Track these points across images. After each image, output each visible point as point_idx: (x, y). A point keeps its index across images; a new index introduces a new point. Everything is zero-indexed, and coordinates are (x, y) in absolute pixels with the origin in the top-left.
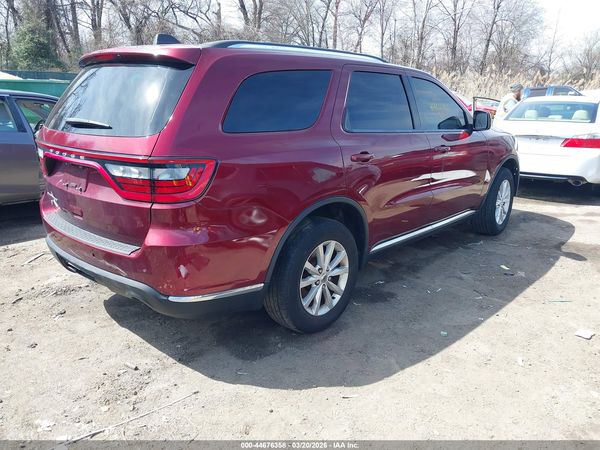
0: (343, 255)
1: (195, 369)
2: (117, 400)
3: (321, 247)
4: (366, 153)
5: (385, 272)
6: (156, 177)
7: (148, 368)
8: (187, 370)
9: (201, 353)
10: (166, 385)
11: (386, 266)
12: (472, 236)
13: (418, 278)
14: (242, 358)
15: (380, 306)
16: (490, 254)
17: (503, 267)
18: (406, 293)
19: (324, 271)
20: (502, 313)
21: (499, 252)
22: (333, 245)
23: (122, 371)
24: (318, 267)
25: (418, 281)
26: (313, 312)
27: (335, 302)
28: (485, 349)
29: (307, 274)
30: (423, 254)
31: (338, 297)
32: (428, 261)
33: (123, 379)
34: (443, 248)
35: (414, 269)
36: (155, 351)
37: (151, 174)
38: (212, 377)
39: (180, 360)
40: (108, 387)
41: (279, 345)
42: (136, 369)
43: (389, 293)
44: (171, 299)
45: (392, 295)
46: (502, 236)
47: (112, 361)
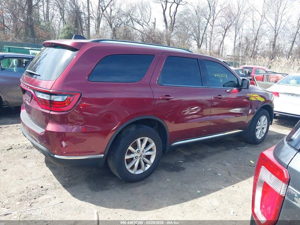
0: (153, 145)
1: (68, 191)
2: (26, 200)
3: (139, 140)
4: (169, 96)
5: (186, 156)
6: (52, 99)
7: (47, 188)
8: (65, 191)
9: (75, 184)
10: (50, 197)
11: (189, 154)
12: (243, 143)
13: (202, 162)
14: (92, 190)
15: (174, 173)
16: (248, 154)
17: (252, 162)
18: (191, 169)
19: (141, 152)
20: (236, 185)
21: (253, 154)
22: (146, 139)
23: (34, 188)
24: (138, 150)
25: (202, 163)
26: (132, 172)
27: (147, 168)
28: (216, 203)
29: (130, 152)
30: (211, 150)
31: (149, 166)
32: (212, 153)
33: (34, 191)
34: (224, 148)
35: (202, 157)
36: (55, 180)
37: (50, 98)
38: (74, 196)
39: (64, 186)
40: (25, 194)
41: (113, 186)
42: (42, 187)
43: (182, 167)
44: (56, 156)
45: (183, 169)
46: (259, 145)
47: (33, 182)
